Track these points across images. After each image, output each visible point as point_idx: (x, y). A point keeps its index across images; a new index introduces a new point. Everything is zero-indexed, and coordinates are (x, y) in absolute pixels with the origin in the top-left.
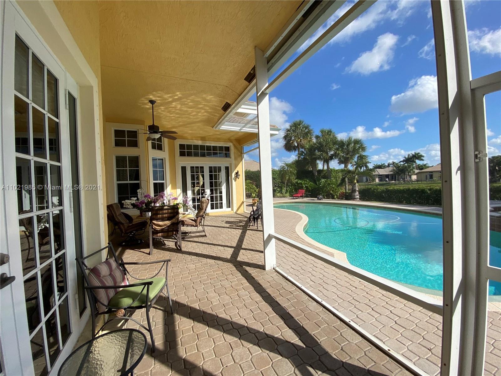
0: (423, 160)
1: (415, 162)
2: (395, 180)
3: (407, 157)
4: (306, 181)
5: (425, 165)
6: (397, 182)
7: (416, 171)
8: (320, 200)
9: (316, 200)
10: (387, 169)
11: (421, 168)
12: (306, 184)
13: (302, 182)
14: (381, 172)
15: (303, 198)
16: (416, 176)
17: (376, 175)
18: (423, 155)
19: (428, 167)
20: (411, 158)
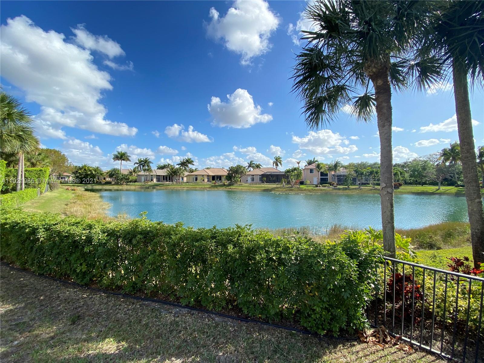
0: (194, 165)
1: (188, 166)
5: (195, 169)
6: (171, 183)
7: (187, 174)
10: (165, 170)
11: (191, 171)
14: (160, 172)
17: (154, 175)
19: (197, 171)
20: (185, 162)
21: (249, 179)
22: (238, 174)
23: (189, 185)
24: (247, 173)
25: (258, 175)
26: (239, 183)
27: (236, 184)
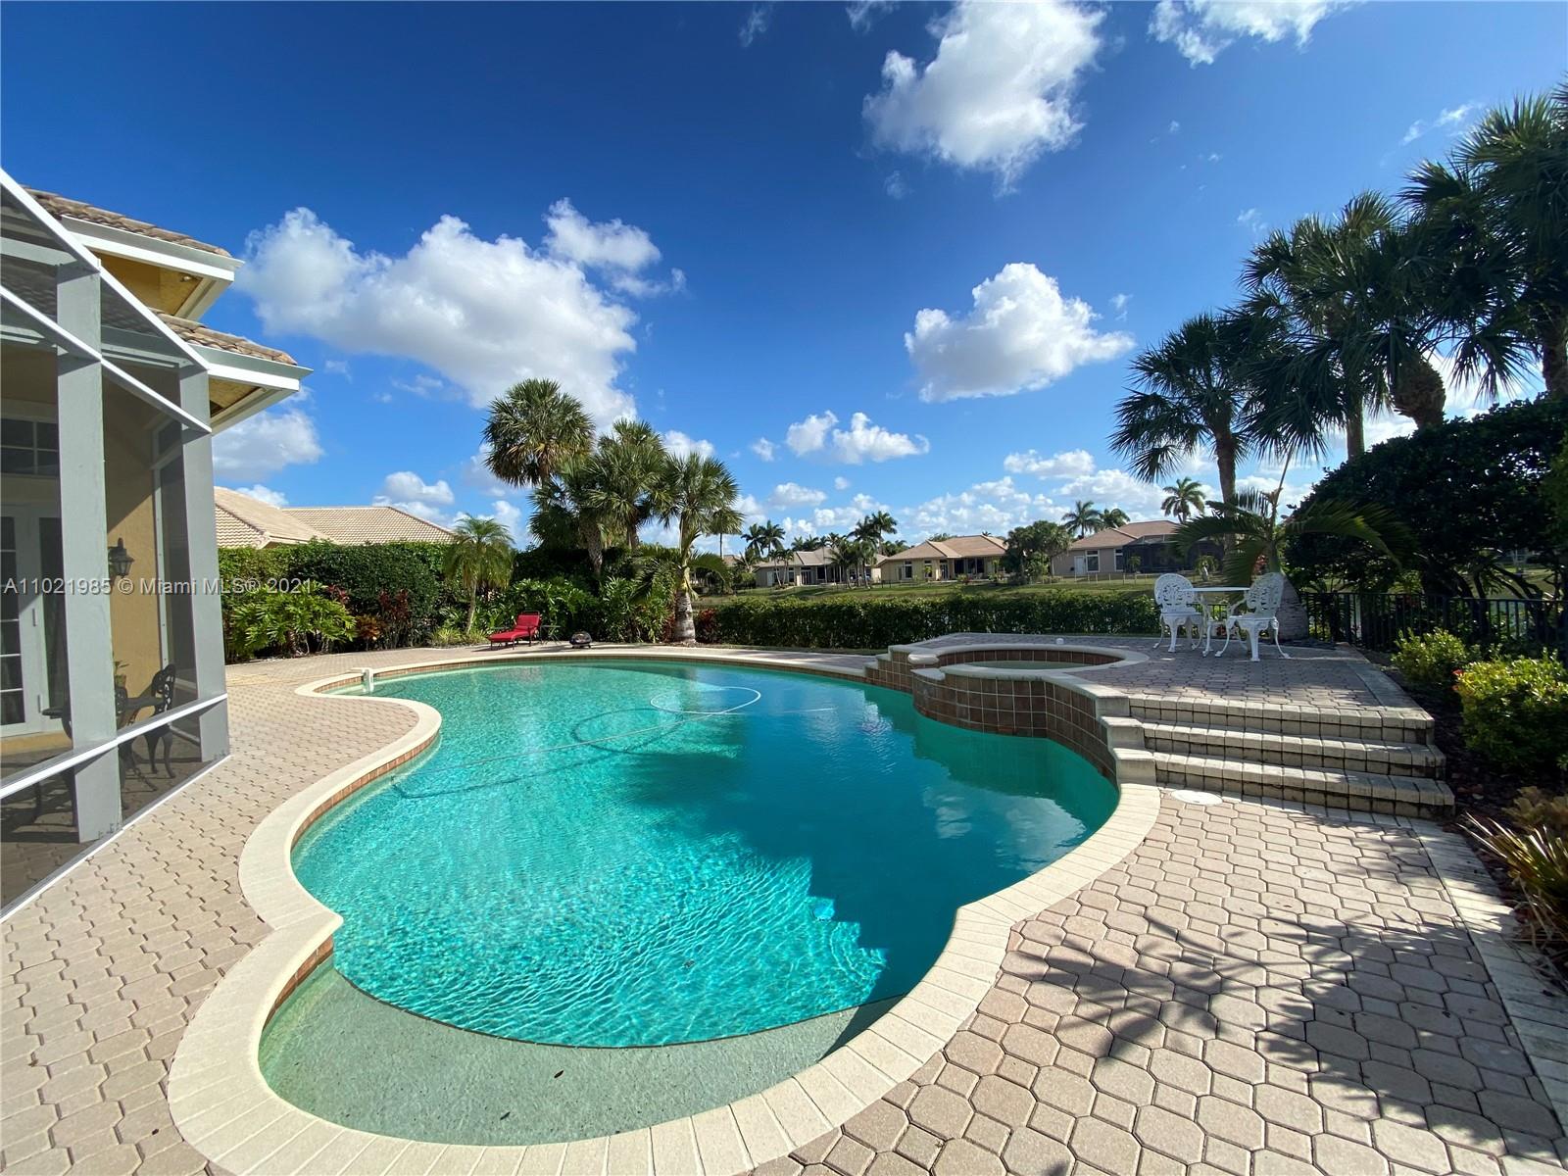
0: (894, 531)
1: (879, 536)
2: (837, 581)
3: (863, 522)
4: (563, 585)
5: (899, 544)
6: (841, 585)
7: (881, 558)
8: (581, 647)
9: (567, 649)
10: (820, 551)
11: (889, 550)
12: (559, 593)
13: (546, 586)
14: (810, 559)
15: (530, 645)
16: (879, 570)
17: (797, 567)
18: (895, 519)
19: (906, 548)
20: (871, 526)
21: (1080, 563)
22: (1043, 551)
23: (890, 588)
24: (1072, 546)
25: (1111, 548)
26: (1045, 577)
27: (1034, 581)
